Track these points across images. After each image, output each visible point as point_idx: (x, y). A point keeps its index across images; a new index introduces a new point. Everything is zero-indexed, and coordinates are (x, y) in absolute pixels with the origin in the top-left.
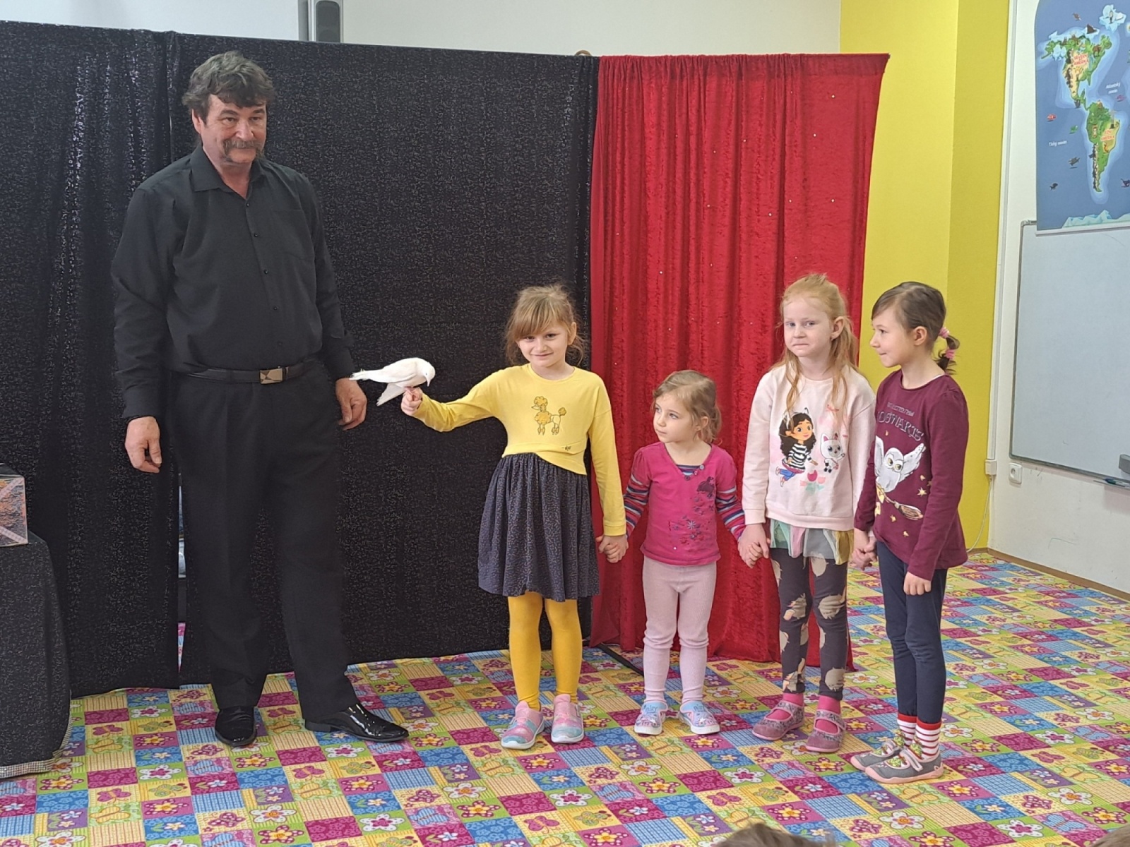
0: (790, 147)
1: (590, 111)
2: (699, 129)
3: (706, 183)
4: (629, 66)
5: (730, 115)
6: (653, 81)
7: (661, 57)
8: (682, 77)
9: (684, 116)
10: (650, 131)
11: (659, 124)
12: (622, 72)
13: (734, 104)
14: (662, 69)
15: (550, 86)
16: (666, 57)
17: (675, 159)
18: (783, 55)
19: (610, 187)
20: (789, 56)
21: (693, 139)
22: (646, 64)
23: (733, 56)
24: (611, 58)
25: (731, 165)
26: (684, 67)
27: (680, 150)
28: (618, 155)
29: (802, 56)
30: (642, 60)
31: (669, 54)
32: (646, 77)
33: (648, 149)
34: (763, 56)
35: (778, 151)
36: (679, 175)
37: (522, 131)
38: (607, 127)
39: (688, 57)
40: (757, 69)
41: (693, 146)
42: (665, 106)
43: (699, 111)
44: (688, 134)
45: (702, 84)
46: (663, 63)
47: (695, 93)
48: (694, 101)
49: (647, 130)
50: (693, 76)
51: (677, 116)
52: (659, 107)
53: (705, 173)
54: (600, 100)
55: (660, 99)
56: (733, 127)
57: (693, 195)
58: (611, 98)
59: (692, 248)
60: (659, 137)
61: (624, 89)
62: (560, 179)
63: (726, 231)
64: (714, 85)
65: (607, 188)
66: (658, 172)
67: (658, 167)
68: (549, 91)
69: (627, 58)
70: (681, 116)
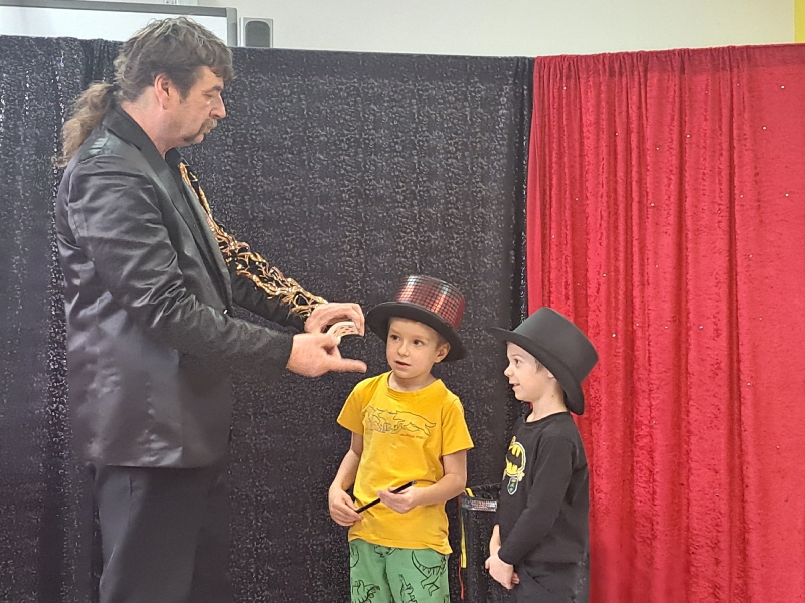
0: (739, 140)
1: (525, 113)
2: (641, 127)
3: (649, 180)
4: (566, 65)
5: (673, 110)
6: (591, 79)
7: (599, 55)
8: (621, 75)
9: (624, 114)
10: (589, 133)
11: (597, 122)
12: (558, 72)
13: (677, 99)
14: (601, 67)
15: (484, 88)
16: (604, 55)
17: (616, 158)
18: (728, 47)
20: (734, 47)
21: (634, 137)
22: (583, 63)
23: (674, 50)
24: (546, 58)
25: (675, 161)
26: (623, 64)
27: (620, 148)
28: (555, 155)
29: (747, 48)
30: (578, 58)
31: (607, 52)
32: (583, 76)
33: (586, 148)
34: (707, 50)
35: (725, 146)
36: (621, 174)
37: (456, 133)
38: (543, 127)
39: (627, 54)
40: (701, 62)
41: (634, 144)
42: (604, 103)
43: (640, 108)
44: (629, 132)
45: (642, 80)
46: (601, 61)
47: (636, 90)
48: (635, 98)
49: (585, 130)
50: (633, 72)
51: (617, 113)
52: (598, 106)
53: (648, 170)
54: (536, 100)
55: (599, 95)
56: (676, 123)
57: (635, 195)
58: (546, 97)
59: (636, 249)
60: (598, 135)
61: (560, 89)
62: (495, 181)
63: (671, 229)
64: (655, 81)
65: (545, 191)
66: (598, 170)
67: (597, 166)
68: (483, 93)
69: (563, 57)
70: (620, 113)
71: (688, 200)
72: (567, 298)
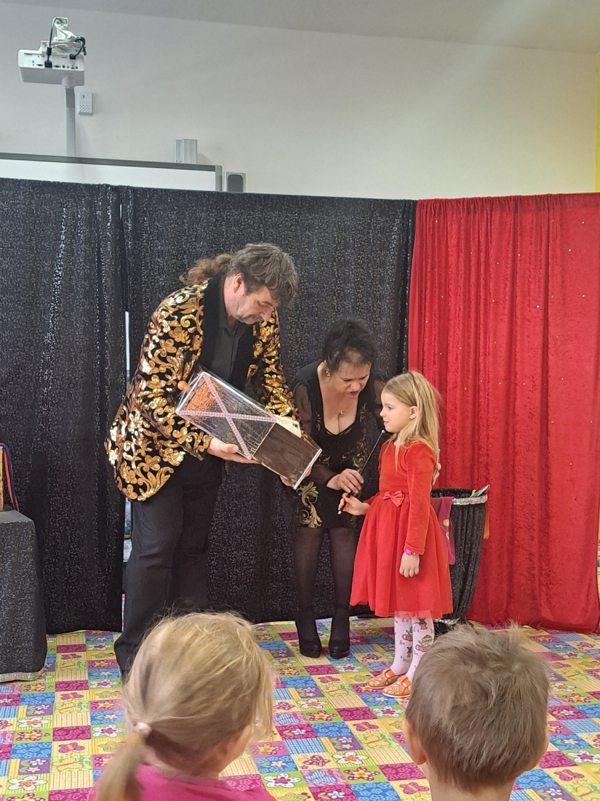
0: (553, 259)
1: (410, 238)
2: (487, 248)
3: (492, 285)
4: (438, 205)
5: (509, 237)
6: (455, 215)
7: (461, 199)
8: (475, 212)
9: (476, 240)
10: (452, 251)
11: (458, 246)
12: (433, 210)
13: (512, 230)
14: (461, 207)
15: (382, 220)
16: (464, 199)
17: (470, 270)
18: (547, 195)
19: (424, 290)
20: (551, 195)
21: (482, 255)
22: (449, 204)
23: (511, 196)
24: (425, 201)
25: (509, 272)
26: (476, 205)
27: (473, 262)
28: (429, 267)
29: (560, 195)
30: (446, 201)
31: (466, 197)
32: (449, 213)
33: (450, 262)
34: (532, 196)
35: (543, 261)
36: (473, 280)
37: (363, 251)
38: (421, 248)
39: (479, 198)
40: (529, 205)
41: (482, 259)
42: (462, 232)
43: (487, 235)
44: (479, 251)
45: (489, 217)
46: (461, 203)
47: (484, 223)
48: (483, 229)
49: (450, 250)
50: (482, 211)
51: (471, 239)
52: (459, 234)
53: (491, 278)
54: (417, 230)
55: (460, 227)
56: (511, 246)
57: (482, 294)
58: (424, 228)
59: (482, 331)
60: (458, 254)
61: (434, 222)
62: (389, 284)
63: (506, 318)
64: (498, 217)
65: (422, 291)
66: (458, 278)
67: (457, 275)
68: (382, 224)
69: (436, 201)
70: (474, 239)
71: (518, 298)
72: (434, 363)
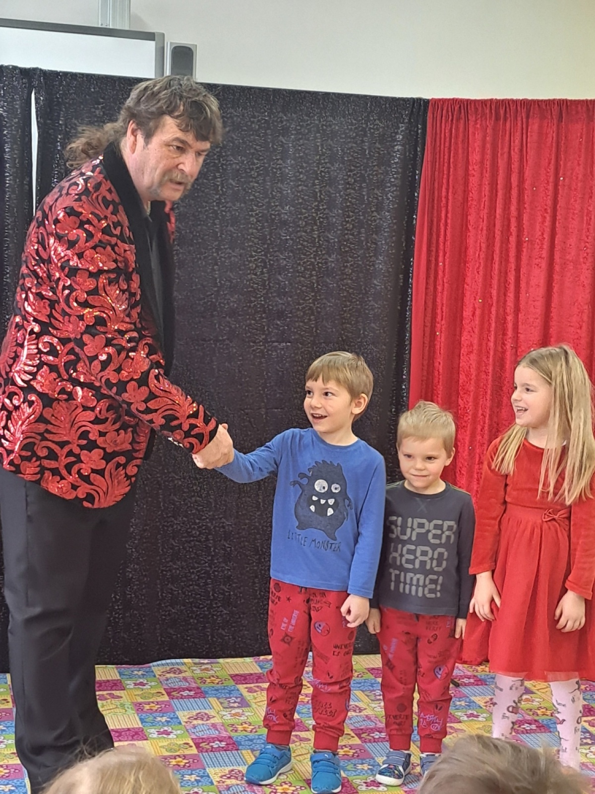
1: (418, 149)
2: (521, 168)
3: (525, 217)
4: (457, 108)
5: (550, 154)
6: (479, 121)
7: (487, 100)
8: (505, 120)
9: (506, 156)
10: (474, 169)
11: (482, 162)
12: (450, 114)
13: (554, 145)
14: (487, 111)
15: (381, 125)
16: (491, 100)
17: (496, 195)
19: (435, 220)
21: (515, 176)
22: (473, 106)
23: (554, 100)
24: (440, 100)
25: (549, 202)
26: (508, 109)
27: (501, 186)
28: (444, 190)
30: (469, 102)
31: (494, 97)
32: (472, 118)
33: (471, 185)
34: (583, 101)
36: (500, 210)
37: (355, 166)
38: (434, 162)
39: (513, 100)
40: (577, 112)
41: (514, 183)
42: (488, 145)
43: (521, 150)
44: (509, 171)
45: (524, 126)
46: (488, 106)
47: (518, 134)
48: (517, 141)
49: (470, 168)
50: (516, 118)
51: (499, 155)
52: (483, 147)
53: (525, 208)
54: (428, 139)
55: (485, 137)
56: (552, 167)
57: (513, 230)
58: (438, 136)
60: (482, 174)
61: (451, 129)
62: (388, 212)
63: (543, 263)
64: (536, 127)
65: (432, 221)
66: (480, 206)
67: (479, 200)
68: (381, 130)
69: (455, 101)
70: (502, 155)
71: (558, 236)
